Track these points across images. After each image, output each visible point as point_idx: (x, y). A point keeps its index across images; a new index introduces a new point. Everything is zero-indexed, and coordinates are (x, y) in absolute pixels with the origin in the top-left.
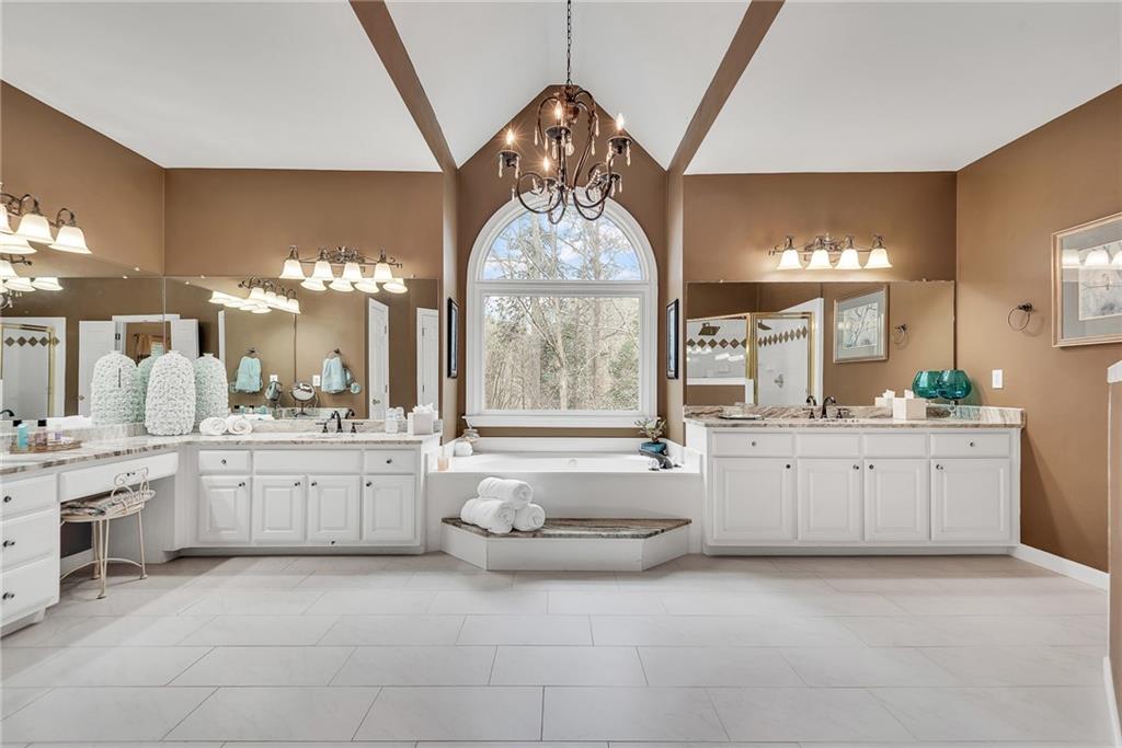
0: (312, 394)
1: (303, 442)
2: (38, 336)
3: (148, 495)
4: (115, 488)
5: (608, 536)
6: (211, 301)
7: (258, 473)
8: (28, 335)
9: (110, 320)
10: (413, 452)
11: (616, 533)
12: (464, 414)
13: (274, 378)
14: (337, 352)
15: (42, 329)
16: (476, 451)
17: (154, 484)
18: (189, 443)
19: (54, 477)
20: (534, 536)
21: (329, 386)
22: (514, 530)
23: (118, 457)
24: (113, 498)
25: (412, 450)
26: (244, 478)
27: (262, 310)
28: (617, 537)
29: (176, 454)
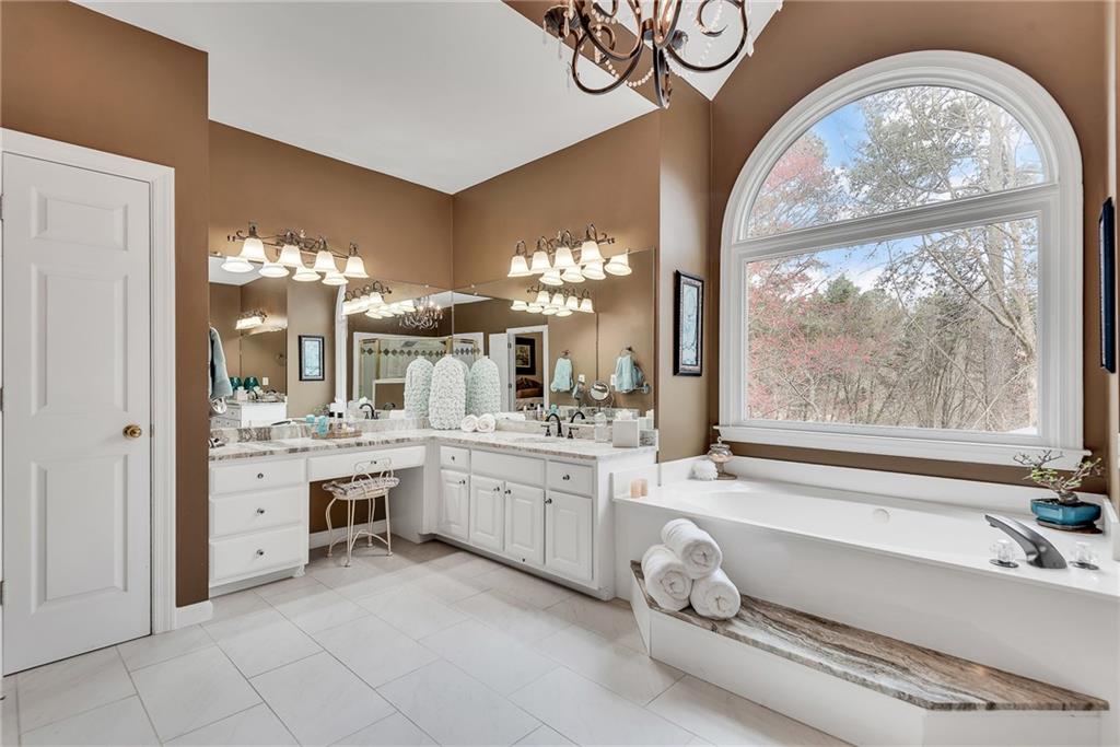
0: (606, 395)
1: (500, 446)
2: (470, 347)
3: (392, 482)
4: (355, 474)
5: (845, 676)
6: (513, 308)
7: (475, 474)
8: (465, 346)
9: (505, 332)
10: (590, 469)
11: (862, 675)
12: (717, 424)
13: (582, 378)
14: (630, 349)
15: (471, 342)
16: (724, 474)
17: (397, 473)
18: (433, 438)
19: (303, 462)
20: (714, 629)
21: (621, 385)
22: (689, 608)
23: (360, 448)
24: (353, 484)
25: (589, 466)
26: (465, 476)
27: (564, 313)
28: (864, 683)
29: (424, 447)
